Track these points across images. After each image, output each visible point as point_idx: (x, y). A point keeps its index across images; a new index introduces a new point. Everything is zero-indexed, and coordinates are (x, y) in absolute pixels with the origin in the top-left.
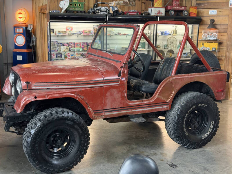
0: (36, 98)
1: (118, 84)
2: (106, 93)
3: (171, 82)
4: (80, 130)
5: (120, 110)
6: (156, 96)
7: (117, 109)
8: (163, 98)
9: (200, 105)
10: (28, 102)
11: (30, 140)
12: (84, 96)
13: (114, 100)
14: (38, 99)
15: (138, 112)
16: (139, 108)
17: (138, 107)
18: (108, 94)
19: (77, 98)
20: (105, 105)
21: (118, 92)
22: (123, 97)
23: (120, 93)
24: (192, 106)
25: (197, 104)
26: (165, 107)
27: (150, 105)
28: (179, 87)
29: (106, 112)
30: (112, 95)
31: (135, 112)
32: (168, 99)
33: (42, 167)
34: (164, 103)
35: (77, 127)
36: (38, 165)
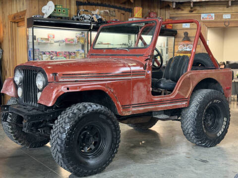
0: (68, 89)
1: (144, 77)
2: (133, 87)
3: (189, 78)
4: (112, 126)
5: (146, 105)
6: (176, 91)
7: (143, 105)
8: (182, 94)
9: (215, 101)
10: (61, 94)
11: (65, 136)
12: (114, 89)
13: (141, 94)
14: (70, 91)
15: (162, 108)
16: (162, 104)
17: (161, 102)
18: (135, 88)
19: (107, 91)
20: (132, 99)
21: (144, 86)
22: (148, 92)
23: (146, 87)
24: (209, 102)
25: (212, 100)
26: (184, 103)
27: (172, 101)
28: (195, 83)
29: (133, 107)
30: (138, 89)
31: (159, 108)
32: (186, 95)
33: (76, 167)
34: (183, 99)
35: (110, 122)
36: (72, 165)
